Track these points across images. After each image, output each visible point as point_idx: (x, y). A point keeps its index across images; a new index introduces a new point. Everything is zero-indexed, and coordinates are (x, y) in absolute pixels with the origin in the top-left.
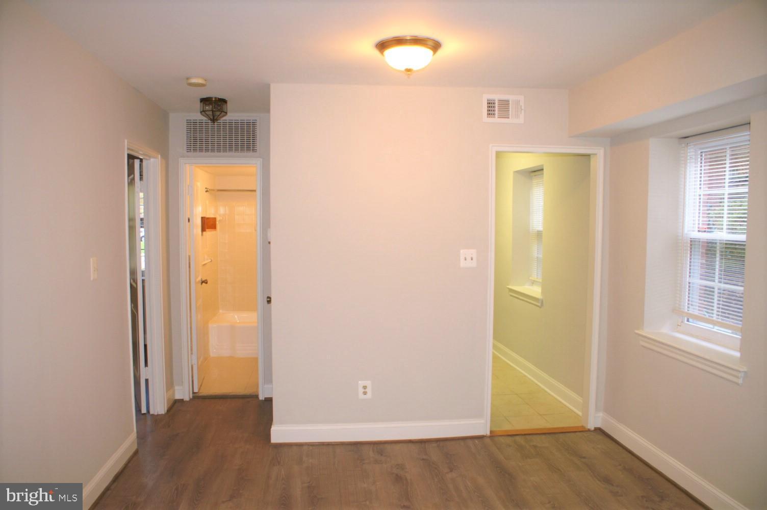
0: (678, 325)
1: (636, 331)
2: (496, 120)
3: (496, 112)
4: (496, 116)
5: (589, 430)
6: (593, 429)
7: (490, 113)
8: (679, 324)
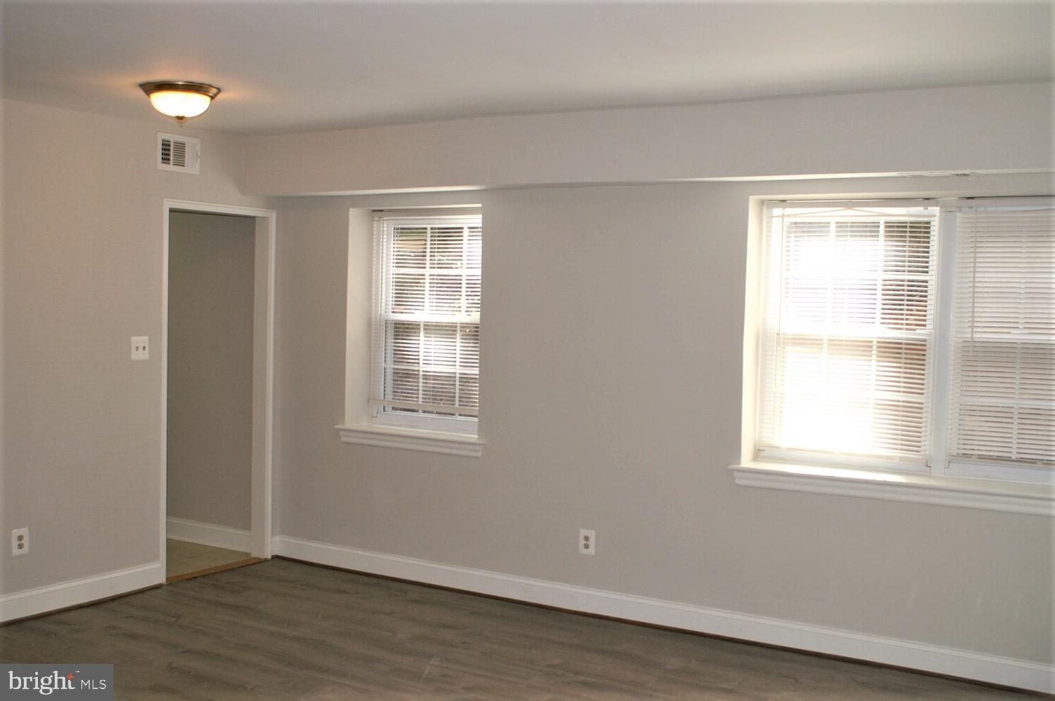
0: (373, 417)
1: (336, 427)
2: (170, 167)
3: (172, 157)
4: (171, 162)
5: (266, 560)
6: (270, 557)
7: (166, 159)
8: (375, 415)
